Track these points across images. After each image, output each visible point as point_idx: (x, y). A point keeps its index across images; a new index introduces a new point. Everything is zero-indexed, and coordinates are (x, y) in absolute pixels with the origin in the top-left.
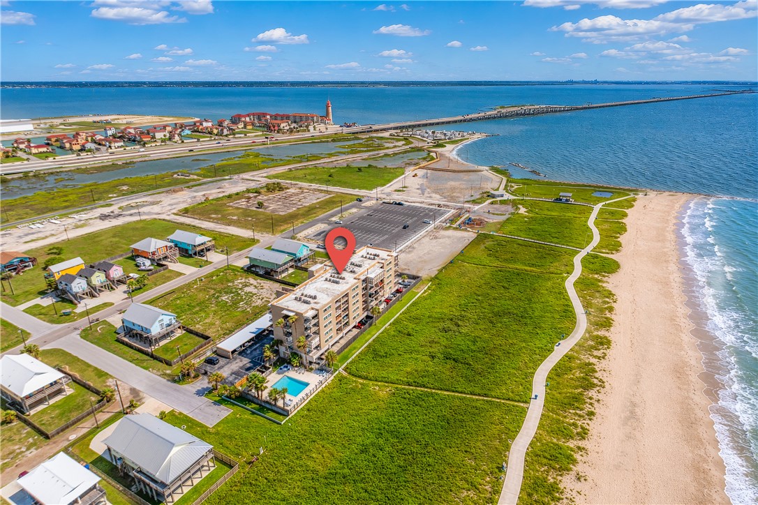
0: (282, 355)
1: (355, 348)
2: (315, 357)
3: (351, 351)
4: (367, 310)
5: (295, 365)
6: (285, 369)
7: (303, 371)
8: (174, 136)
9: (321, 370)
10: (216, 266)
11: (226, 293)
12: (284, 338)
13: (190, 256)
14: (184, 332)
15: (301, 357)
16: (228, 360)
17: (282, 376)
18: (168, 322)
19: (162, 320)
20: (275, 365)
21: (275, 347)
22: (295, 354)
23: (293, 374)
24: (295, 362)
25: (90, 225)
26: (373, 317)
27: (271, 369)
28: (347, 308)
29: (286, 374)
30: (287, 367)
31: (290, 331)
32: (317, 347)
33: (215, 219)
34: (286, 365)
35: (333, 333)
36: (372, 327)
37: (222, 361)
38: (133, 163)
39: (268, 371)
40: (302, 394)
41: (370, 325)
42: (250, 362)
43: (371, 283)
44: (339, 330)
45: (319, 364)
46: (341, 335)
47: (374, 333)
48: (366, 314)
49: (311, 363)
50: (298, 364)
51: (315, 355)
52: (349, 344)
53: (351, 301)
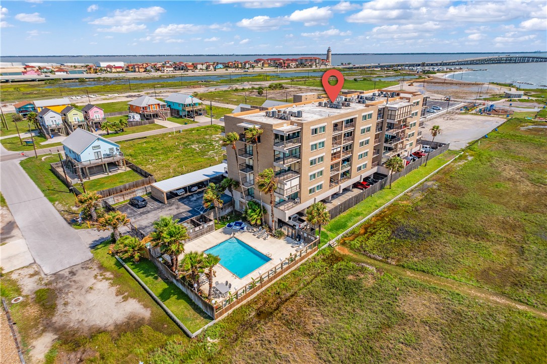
0: (237, 207)
1: (358, 214)
2: (289, 213)
3: (351, 217)
4: (378, 165)
5: (253, 222)
6: (238, 227)
7: (265, 235)
8: (210, 67)
9: (297, 237)
10: (200, 124)
11: (199, 142)
12: (239, 175)
13: (181, 117)
14: (128, 169)
15: (265, 211)
16: (160, 204)
17: (228, 236)
18: (108, 153)
19: (98, 147)
20: (222, 219)
21: (227, 192)
22: (255, 205)
23: (248, 237)
24: (254, 217)
25: (116, 99)
26: (386, 176)
27: (211, 223)
28: (351, 146)
29: (238, 235)
30: (240, 224)
31: (251, 163)
32: (294, 198)
33: (217, 100)
34: (240, 221)
35: (324, 181)
36: (385, 191)
37: (151, 205)
38: (175, 77)
39: (206, 226)
40: (255, 275)
41: (382, 187)
42: (189, 211)
43: (392, 116)
44: (334, 180)
45: (293, 227)
46: (335, 189)
47: (388, 197)
48: (375, 170)
49: (281, 223)
50: (259, 222)
51: (289, 211)
52: (349, 207)
53: (359, 138)
